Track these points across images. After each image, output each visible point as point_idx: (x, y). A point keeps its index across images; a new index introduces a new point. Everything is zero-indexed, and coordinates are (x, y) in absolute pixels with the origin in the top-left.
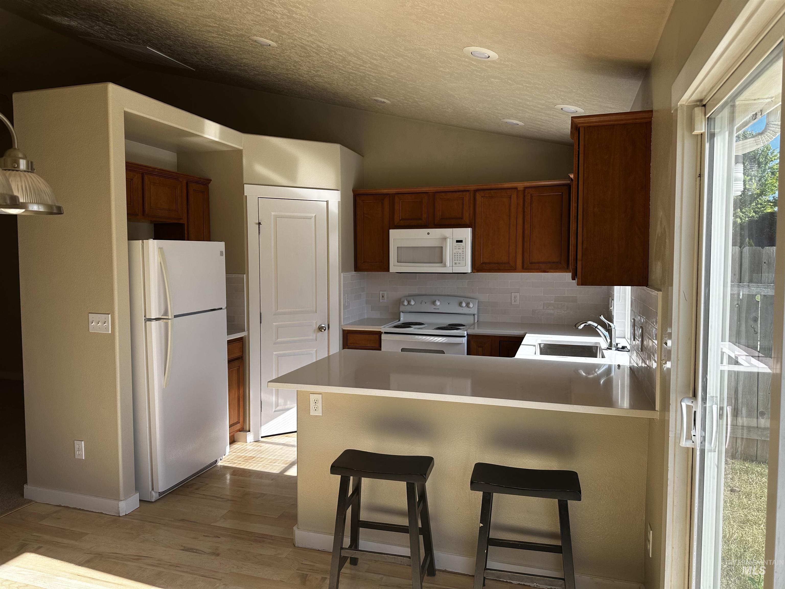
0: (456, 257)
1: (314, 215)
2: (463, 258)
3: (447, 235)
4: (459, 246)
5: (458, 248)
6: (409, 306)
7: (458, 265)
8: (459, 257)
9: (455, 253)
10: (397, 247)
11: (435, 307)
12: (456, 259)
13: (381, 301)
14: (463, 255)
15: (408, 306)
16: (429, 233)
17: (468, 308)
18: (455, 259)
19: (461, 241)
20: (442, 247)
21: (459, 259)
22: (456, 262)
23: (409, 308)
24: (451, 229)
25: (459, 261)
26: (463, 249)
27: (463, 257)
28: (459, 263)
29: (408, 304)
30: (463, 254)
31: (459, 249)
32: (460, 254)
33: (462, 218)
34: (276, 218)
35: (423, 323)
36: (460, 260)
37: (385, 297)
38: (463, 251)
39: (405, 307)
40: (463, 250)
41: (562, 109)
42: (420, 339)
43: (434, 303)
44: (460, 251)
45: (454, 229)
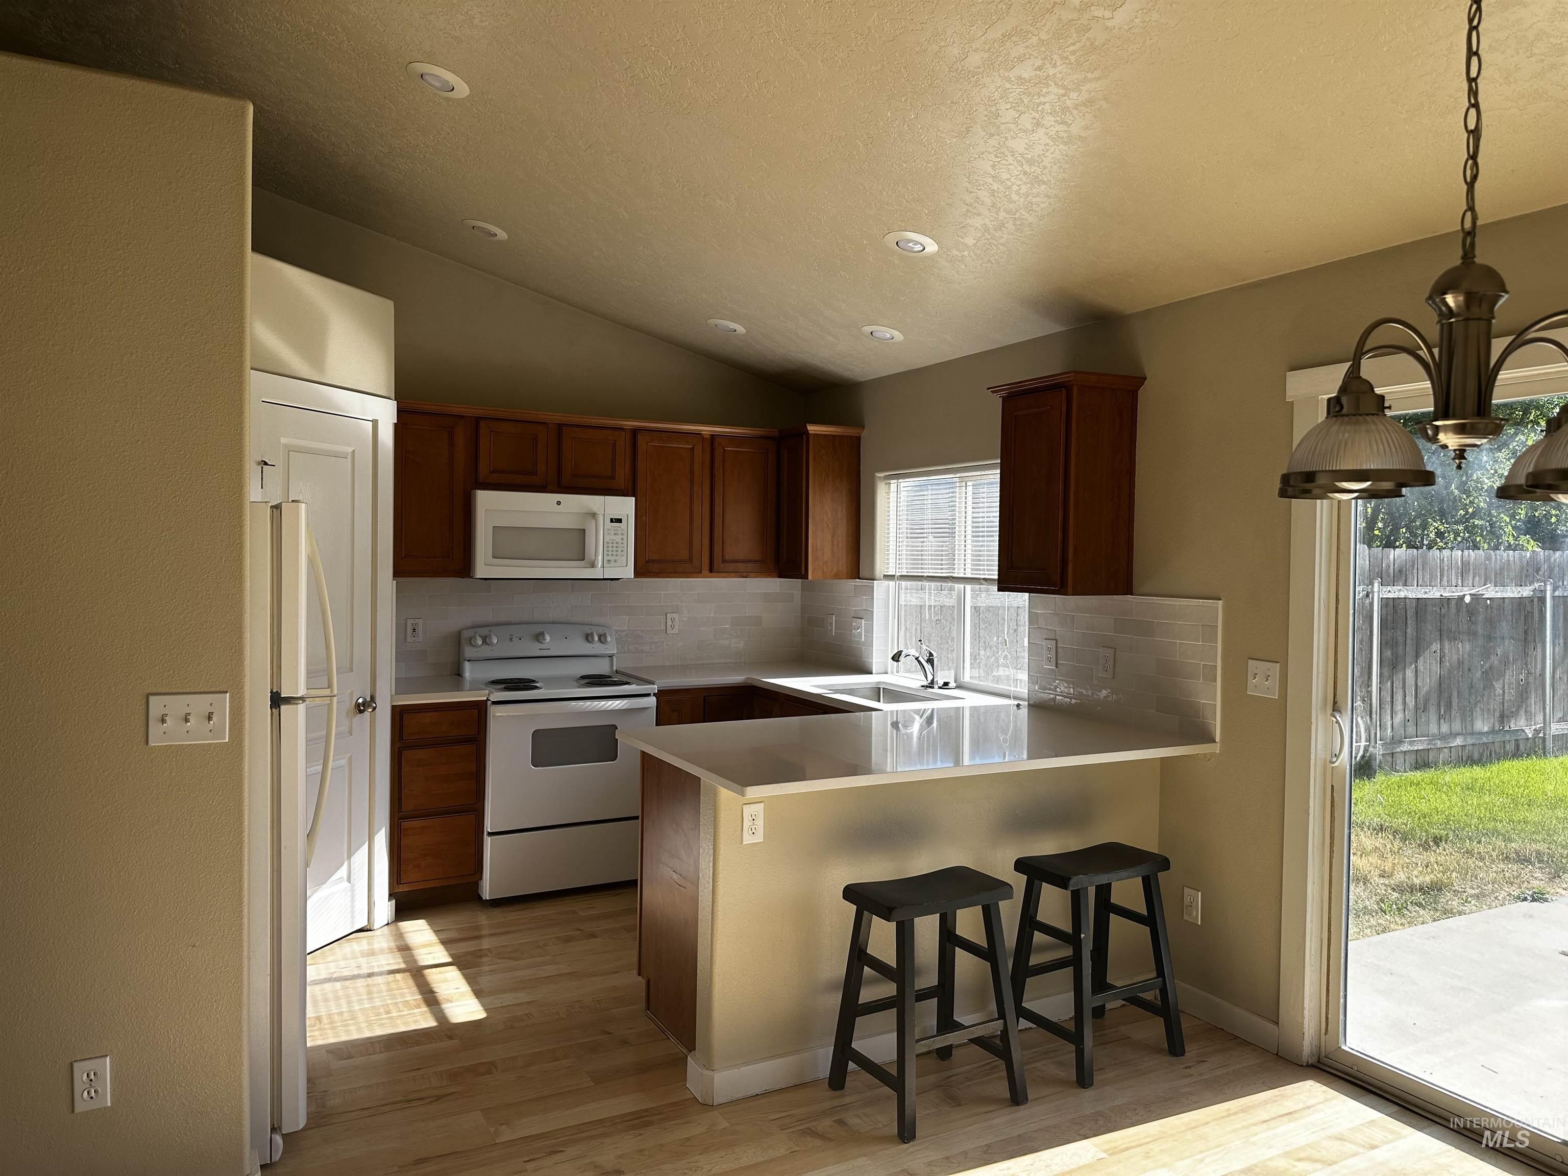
0: (610, 549)
1: (351, 450)
2: (622, 551)
3: (595, 509)
4: (615, 528)
5: (613, 532)
6: (485, 647)
7: (613, 564)
8: (615, 549)
9: (608, 543)
10: (494, 527)
11: (542, 646)
12: (610, 553)
13: (409, 639)
14: (622, 545)
15: (482, 647)
16: (560, 502)
17: (601, 644)
18: (608, 553)
19: (619, 521)
20: (584, 531)
21: (615, 553)
22: (609, 558)
23: (486, 652)
24: (602, 497)
25: (614, 558)
26: (622, 534)
27: (622, 549)
28: (615, 561)
29: (483, 643)
30: (622, 543)
31: (615, 534)
32: (617, 543)
33: (613, 478)
34: (289, 451)
35: (533, 679)
36: (617, 555)
37: (420, 630)
38: (622, 539)
39: (475, 649)
40: (622, 537)
41: (872, 333)
42: (580, 707)
43: (539, 637)
44: (618, 538)
45: (607, 497)
